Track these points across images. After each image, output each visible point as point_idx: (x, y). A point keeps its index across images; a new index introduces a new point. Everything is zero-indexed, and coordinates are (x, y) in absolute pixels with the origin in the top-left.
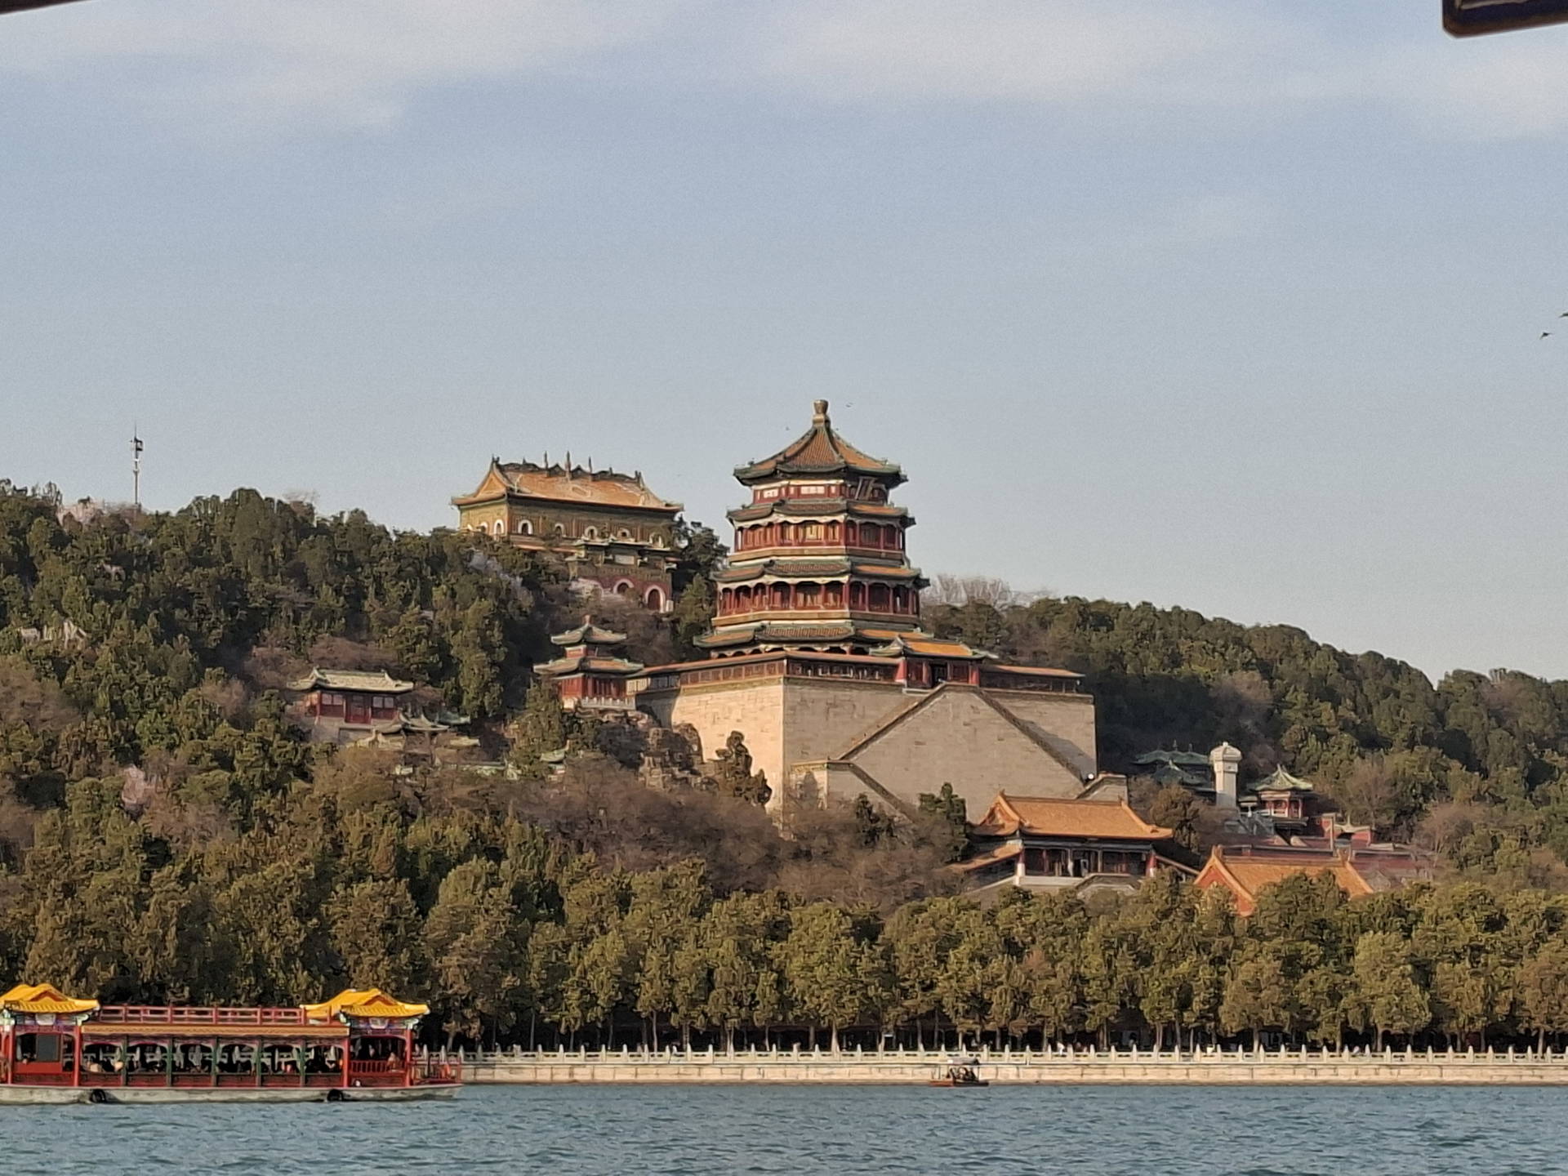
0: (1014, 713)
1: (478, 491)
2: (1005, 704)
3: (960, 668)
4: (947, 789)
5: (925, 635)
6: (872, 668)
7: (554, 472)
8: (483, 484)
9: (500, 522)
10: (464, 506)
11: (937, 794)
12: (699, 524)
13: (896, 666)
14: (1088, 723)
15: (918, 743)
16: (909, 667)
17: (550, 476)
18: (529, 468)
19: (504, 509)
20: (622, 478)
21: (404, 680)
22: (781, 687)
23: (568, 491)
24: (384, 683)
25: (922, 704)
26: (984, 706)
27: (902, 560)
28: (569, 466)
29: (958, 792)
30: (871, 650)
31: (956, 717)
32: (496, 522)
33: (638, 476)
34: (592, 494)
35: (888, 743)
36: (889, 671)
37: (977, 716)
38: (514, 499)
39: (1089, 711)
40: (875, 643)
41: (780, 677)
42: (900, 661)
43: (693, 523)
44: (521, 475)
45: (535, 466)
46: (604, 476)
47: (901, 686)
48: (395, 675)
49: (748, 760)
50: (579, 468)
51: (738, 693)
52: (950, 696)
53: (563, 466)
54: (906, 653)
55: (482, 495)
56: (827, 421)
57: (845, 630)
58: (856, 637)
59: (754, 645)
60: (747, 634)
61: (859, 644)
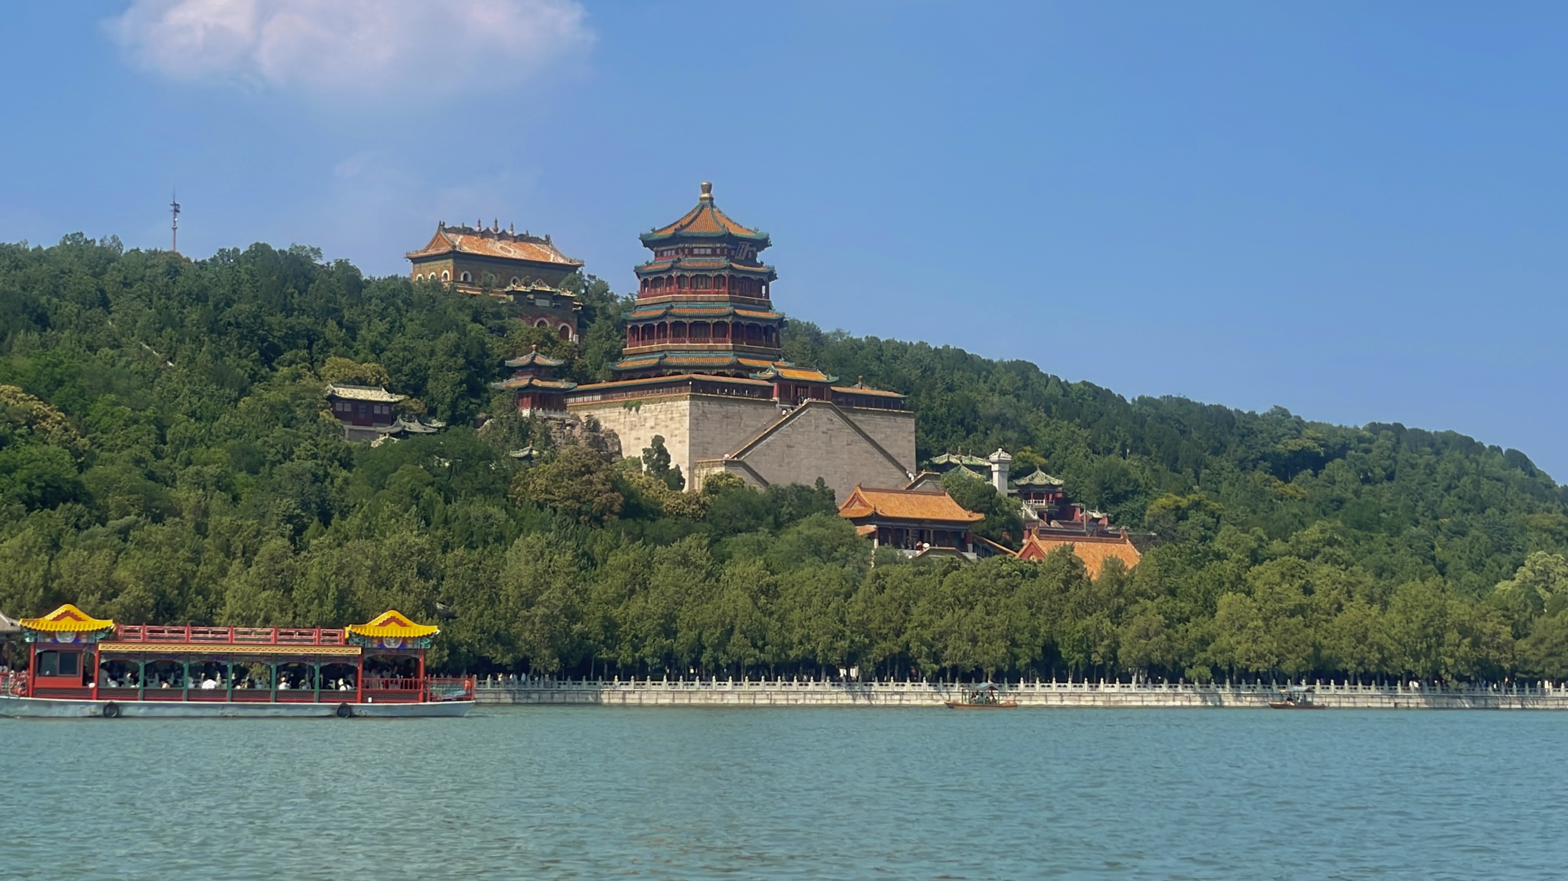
0: (857, 423)
1: (428, 248)
2: (851, 417)
3: (818, 390)
4: (820, 482)
5: (788, 364)
6: (752, 388)
7: (485, 234)
8: (432, 243)
9: (446, 271)
10: (416, 260)
11: (813, 486)
12: (594, 277)
13: (772, 387)
14: (910, 433)
15: (789, 447)
16: (780, 387)
17: (482, 238)
18: (467, 232)
19: (450, 262)
20: (536, 240)
21: (397, 393)
22: (687, 402)
23: (497, 248)
24: (381, 395)
25: (792, 417)
26: (837, 419)
27: (769, 307)
28: (496, 230)
29: (830, 484)
30: (751, 375)
31: (817, 427)
32: (445, 271)
33: (548, 238)
34: (515, 252)
35: (768, 445)
36: (766, 392)
37: (831, 427)
38: (456, 255)
39: (910, 424)
40: (753, 369)
41: (687, 394)
42: (775, 385)
43: (589, 276)
44: (461, 237)
45: (471, 229)
46: (523, 239)
47: (776, 402)
48: (390, 390)
49: (668, 458)
50: (504, 231)
51: (653, 406)
52: (813, 410)
53: (491, 229)
54: (777, 378)
55: (432, 252)
56: (711, 199)
57: (730, 359)
58: (738, 366)
59: (658, 369)
60: (653, 361)
61: (742, 371)
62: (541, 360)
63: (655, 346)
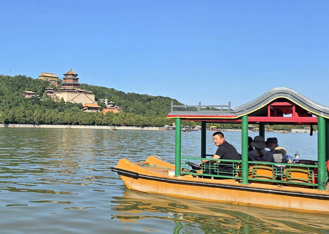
0: (87, 96)
3: (83, 92)
4: (81, 103)
5: (79, 89)
6: (75, 92)
8: (41, 74)
9: (42, 78)
12: (60, 79)
15: (79, 98)
21: (34, 92)
22: (67, 93)
23: (49, 75)
24: (32, 92)
25: (79, 95)
27: (78, 82)
28: (49, 73)
31: (82, 96)
34: (51, 76)
35: (76, 98)
37: (84, 96)
39: (94, 96)
42: (77, 91)
44: (44, 74)
45: (46, 73)
46: (52, 74)
47: (77, 93)
49: (63, 99)
51: (63, 94)
52: (82, 94)
55: (41, 76)
56: (71, 70)
57: (72, 88)
58: (73, 89)
59: (64, 89)
60: (64, 88)
61: (74, 90)
62: (51, 88)
63: (64, 87)
